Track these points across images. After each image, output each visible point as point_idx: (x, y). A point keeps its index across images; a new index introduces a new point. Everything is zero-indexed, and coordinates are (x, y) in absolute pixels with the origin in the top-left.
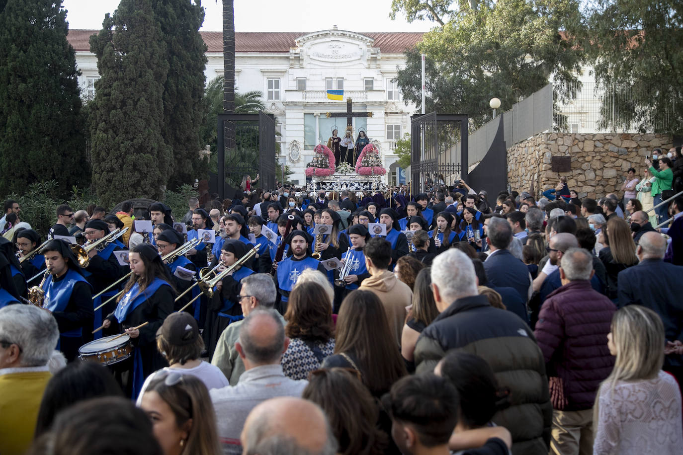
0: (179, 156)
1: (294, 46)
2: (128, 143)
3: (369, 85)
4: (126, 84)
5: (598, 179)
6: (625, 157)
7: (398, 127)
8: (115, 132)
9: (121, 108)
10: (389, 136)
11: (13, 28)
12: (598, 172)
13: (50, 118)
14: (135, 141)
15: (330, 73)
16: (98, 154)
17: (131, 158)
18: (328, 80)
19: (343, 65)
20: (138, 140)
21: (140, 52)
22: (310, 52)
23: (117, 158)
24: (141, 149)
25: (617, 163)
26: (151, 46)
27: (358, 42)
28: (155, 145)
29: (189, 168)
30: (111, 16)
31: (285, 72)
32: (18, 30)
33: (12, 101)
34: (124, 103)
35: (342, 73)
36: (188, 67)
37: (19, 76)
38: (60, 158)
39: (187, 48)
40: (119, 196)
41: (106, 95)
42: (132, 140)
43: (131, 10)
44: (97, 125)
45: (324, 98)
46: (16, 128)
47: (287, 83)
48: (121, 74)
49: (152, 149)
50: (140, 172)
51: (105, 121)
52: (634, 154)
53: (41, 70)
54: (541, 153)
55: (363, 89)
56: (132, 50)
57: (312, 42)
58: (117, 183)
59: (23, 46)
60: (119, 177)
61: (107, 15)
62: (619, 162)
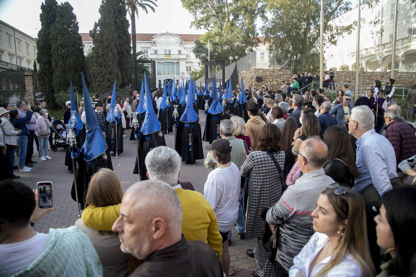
0: (123, 76)
1: (153, 38)
2: (105, 71)
3: (180, 52)
4: (104, 48)
5: (271, 85)
6: (280, 77)
7: (190, 67)
8: (100, 67)
9: (102, 58)
10: (187, 70)
11: (59, 29)
12: (271, 82)
13: (74, 63)
14: (108, 70)
15: (166, 48)
16: (94, 75)
17: (107, 76)
18: (165, 51)
19: (170, 45)
20: (110, 69)
21: (109, 36)
22: (159, 41)
23: (102, 77)
24: (110, 73)
25: (277, 79)
26: (113, 34)
27: (175, 37)
28: (115, 71)
29: (126, 80)
30: (97, 23)
31: (149, 48)
32: (61, 29)
33: (59, 56)
34: (103, 55)
35: (170, 48)
36: (125, 42)
37: (62, 47)
38: (78, 78)
39: (124, 35)
40: (103, 91)
41: (96, 53)
42: (107, 70)
43: (105, 20)
44: (93, 64)
45: (163, 57)
46: (61, 67)
47: (151, 51)
48: (102, 45)
49: (115, 73)
50: (110, 81)
51: (96, 63)
52: (282, 76)
53: (70, 44)
54: (252, 75)
55: (178, 54)
56: (106, 35)
57: (159, 37)
58: (102, 86)
59: (63, 35)
60: (103, 84)
61: (96, 23)
62: (278, 79)
